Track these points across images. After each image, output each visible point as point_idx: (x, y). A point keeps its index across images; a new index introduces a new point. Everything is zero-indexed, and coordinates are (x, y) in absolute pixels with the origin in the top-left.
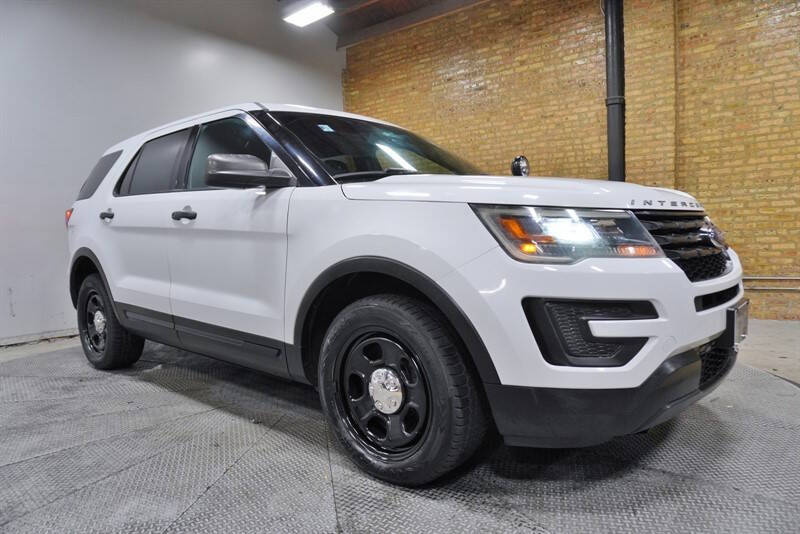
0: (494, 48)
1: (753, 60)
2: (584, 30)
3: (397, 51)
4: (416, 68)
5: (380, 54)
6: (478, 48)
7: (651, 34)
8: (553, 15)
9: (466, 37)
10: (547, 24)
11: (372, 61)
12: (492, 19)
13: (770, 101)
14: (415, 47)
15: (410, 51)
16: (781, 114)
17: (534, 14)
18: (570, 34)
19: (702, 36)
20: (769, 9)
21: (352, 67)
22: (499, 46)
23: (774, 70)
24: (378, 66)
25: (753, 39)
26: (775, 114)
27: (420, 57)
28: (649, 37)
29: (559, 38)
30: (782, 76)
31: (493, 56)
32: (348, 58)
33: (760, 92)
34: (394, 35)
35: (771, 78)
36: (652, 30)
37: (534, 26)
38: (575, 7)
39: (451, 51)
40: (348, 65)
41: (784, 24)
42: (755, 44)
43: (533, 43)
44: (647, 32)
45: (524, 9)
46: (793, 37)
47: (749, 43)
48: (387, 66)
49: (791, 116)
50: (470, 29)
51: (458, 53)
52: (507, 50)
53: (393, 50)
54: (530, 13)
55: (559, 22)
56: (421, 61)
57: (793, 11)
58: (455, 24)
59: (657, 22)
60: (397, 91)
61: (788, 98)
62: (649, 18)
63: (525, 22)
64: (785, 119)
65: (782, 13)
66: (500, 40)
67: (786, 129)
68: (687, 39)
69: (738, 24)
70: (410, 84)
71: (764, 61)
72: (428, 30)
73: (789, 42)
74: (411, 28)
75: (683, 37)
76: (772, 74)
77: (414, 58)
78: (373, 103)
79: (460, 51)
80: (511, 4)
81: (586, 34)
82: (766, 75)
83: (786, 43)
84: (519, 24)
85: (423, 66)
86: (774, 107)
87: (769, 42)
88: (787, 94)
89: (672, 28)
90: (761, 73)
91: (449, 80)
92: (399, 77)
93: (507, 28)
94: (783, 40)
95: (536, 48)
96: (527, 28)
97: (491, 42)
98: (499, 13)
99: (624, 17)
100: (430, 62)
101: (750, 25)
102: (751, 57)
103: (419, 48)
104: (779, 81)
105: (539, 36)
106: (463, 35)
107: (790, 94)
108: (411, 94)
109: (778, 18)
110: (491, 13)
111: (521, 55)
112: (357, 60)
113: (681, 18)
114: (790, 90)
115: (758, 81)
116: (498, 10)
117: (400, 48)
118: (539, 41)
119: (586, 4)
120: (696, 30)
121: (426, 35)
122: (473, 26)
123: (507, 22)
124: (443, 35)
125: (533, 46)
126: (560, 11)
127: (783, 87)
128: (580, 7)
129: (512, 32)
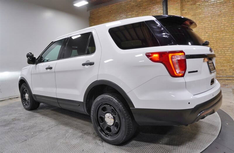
0: (133, 13)
1: (200, 20)
2: (157, 9)
5: (100, 13)
6: (128, 13)
8: (149, 5)
9: (125, 9)
10: (147, 7)
11: (98, 15)
12: (132, 5)
13: (204, 31)
14: (110, 11)
15: (109, 12)
16: (207, 34)
17: (144, 4)
18: (153, 10)
19: (188, 13)
20: (204, 7)
22: (134, 12)
24: (100, 17)
25: (200, 15)
26: (206, 34)
27: (112, 14)
28: (174, 13)
29: (151, 11)
30: (207, 25)
31: (132, 15)
32: (90, 14)
33: (202, 28)
34: (104, 8)
35: (204, 25)
36: (175, 11)
37: (144, 7)
38: (155, 3)
39: (121, 13)
40: (90, 16)
42: (200, 16)
43: (144, 12)
44: (174, 11)
45: (141, 3)
46: (209, 15)
47: (199, 16)
48: (102, 16)
49: (209, 35)
50: (126, 8)
51: (123, 14)
52: (136, 14)
53: (104, 12)
54: (143, 4)
55: (150, 7)
57: (209, 8)
58: (121, 5)
59: (176, 9)
61: (208, 30)
62: (174, 7)
63: (141, 6)
64: (208, 36)
65: (207, 9)
66: (134, 11)
67: (208, 38)
68: (184, 13)
69: (197, 11)
71: (203, 20)
72: (114, 7)
73: (209, 16)
74: (109, 6)
75: (183, 13)
76: (205, 24)
77: (110, 15)
79: (123, 13)
80: (137, 1)
81: (158, 10)
82: (203, 24)
83: (208, 16)
84: (140, 7)
85: (113, 17)
86: (205, 33)
87: (204, 16)
88: (208, 29)
89: (180, 10)
90: (202, 23)
92: (106, 20)
93: (136, 7)
94: (207, 15)
95: (144, 14)
96: (142, 8)
97: (132, 11)
98: (134, 3)
99: (168, 7)
100: (115, 16)
101: (200, 11)
102: (200, 19)
103: (112, 12)
104: (206, 26)
105: (145, 10)
106: (124, 9)
107: (209, 29)
109: (206, 10)
110: (132, 3)
112: (93, 14)
113: (182, 8)
114: (209, 28)
115: (201, 26)
116: (134, 2)
117: (106, 11)
118: (145, 12)
119: (158, 2)
120: (186, 11)
121: (113, 8)
122: (127, 6)
123: (136, 6)
124: (118, 9)
125: (144, 13)
126: (151, 4)
127: (207, 28)
128: (156, 3)
129: (138, 9)
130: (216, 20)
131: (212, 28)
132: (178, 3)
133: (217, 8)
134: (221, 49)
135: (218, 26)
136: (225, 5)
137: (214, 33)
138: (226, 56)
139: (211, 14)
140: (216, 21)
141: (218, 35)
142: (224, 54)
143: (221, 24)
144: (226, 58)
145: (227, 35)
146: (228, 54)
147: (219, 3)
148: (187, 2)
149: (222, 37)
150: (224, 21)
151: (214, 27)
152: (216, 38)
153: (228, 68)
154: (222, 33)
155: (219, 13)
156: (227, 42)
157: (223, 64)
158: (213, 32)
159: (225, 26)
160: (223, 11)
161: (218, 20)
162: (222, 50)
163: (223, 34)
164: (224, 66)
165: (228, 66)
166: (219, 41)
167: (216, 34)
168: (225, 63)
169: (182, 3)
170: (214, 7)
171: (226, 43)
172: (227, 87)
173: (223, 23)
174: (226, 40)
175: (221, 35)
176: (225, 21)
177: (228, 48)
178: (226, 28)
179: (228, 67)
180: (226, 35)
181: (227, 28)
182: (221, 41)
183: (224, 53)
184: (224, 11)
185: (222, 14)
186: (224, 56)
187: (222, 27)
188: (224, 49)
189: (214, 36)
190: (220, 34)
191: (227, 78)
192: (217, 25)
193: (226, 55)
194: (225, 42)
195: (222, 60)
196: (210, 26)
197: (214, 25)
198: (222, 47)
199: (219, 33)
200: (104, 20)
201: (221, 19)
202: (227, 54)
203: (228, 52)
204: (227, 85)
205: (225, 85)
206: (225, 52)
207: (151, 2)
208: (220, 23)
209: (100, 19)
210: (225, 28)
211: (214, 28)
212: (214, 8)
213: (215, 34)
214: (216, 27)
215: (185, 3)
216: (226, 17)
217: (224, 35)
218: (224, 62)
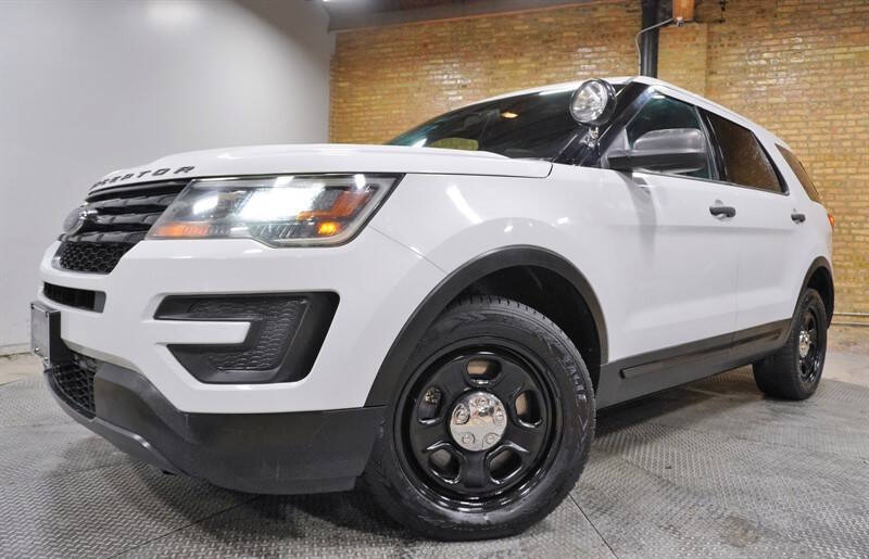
0: (519, 61)
1: (770, 114)
3: (403, 46)
4: (424, 68)
5: (379, 46)
6: (500, 58)
7: (683, 75)
8: (585, 39)
9: (487, 46)
10: (580, 47)
11: (370, 52)
12: (519, 31)
14: (426, 45)
15: (419, 48)
17: (565, 34)
19: (728, 84)
20: (786, 71)
21: (342, 54)
22: (525, 60)
23: (788, 125)
24: (377, 59)
25: (773, 95)
27: (432, 56)
28: (681, 77)
30: (795, 132)
31: (516, 69)
32: (339, 44)
34: (399, 28)
35: (783, 133)
36: (684, 72)
37: (565, 46)
38: (608, 35)
39: (468, 57)
40: (337, 51)
41: (798, 86)
42: (774, 100)
43: (562, 63)
44: (680, 72)
45: (553, 28)
46: (805, 99)
47: (768, 98)
48: (389, 60)
50: (492, 38)
51: (476, 60)
52: (533, 65)
53: (397, 43)
54: (561, 33)
55: (590, 47)
56: (432, 62)
57: (805, 76)
58: (475, 28)
59: (690, 64)
60: (399, 89)
62: (682, 59)
63: (554, 41)
65: (797, 77)
66: (526, 55)
68: (716, 85)
69: (760, 79)
70: (417, 84)
71: (780, 115)
72: (442, 29)
73: (801, 103)
74: (421, 25)
75: (712, 83)
76: (786, 128)
77: (423, 57)
78: (367, 98)
79: (479, 58)
80: (540, 20)
83: (798, 103)
84: (547, 41)
85: (434, 67)
87: (785, 99)
88: (797, 148)
89: (704, 73)
90: (777, 126)
91: (464, 86)
92: (403, 75)
93: (535, 42)
94: (797, 100)
95: (564, 69)
96: (555, 47)
97: (516, 54)
98: (526, 27)
99: (659, 54)
100: (443, 64)
101: (771, 82)
102: (770, 110)
103: (431, 47)
104: (792, 136)
105: (568, 57)
106: (484, 42)
107: (801, 149)
108: (415, 95)
109: (793, 81)
110: (517, 25)
111: (549, 73)
112: (349, 48)
113: (711, 65)
114: (801, 145)
116: (525, 23)
117: (407, 43)
118: (569, 63)
119: (620, 35)
120: (722, 78)
121: (440, 35)
122: (496, 35)
123: (536, 37)
124: (460, 39)
125: (562, 66)
126: (593, 37)
127: (795, 141)
128: (614, 36)
129: (540, 48)
130: (825, 120)
131: (811, 145)
132: (698, 45)
133: (830, 78)
134: (840, 217)
135: (832, 140)
136: (859, 69)
137: (816, 161)
138: (856, 245)
139: (811, 96)
140: (828, 124)
141: (830, 171)
142: (850, 238)
143: (842, 134)
144: (854, 249)
145: (861, 174)
146: (862, 239)
147: (839, 64)
148: (729, 45)
149: (843, 177)
150: (853, 123)
151: (819, 142)
152: (821, 179)
153: (860, 285)
154: (844, 163)
155: (838, 97)
156: (860, 197)
157: (843, 271)
158: (813, 158)
159: (856, 143)
160: (851, 90)
161: (832, 121)
162: (844, 221)
163: (847, 167)
164: (846, 278)
165: (862, 278)
166: (831, 191)
167: (825, 167)
168: (849, 267)
169: (709, 47)
170: (823, 74)
171: (857, 201)
172: (854, 352)
173: (850, 130)
174: (857, 191)
175: (843, 171)
176: (857, 125)
177: (862, 218)
178: (858, 150)
179: (859, 282)
180: (858, 173)
181: (863, 150)
182: (842, 191)
183: (850, 233)
184: (856, 90)
185: (846, 100)
186: (848, 242)
187: (845, 144)
188: (849, 218)
189: (815, 172)
190: (839, 167)
191: (854, 321)
192: (828, 137)
193: (854, 241)
194: (854, 197)
195: (841, 258)
196: (804, 138)
197: (817, 134)
198: (844, 211)
199: (835, 164)
200: (396, 75)
201: (843, 117)
202: (857, 238)
203: (862, 232)
204: (855, 344)
205: (848, 344)
206: (850, 228)
207: (593, 31)
208: (841, 130)
209: (380, 71)
210: (854, 147)
211: (819, 147)
212: (824, 78)
213: (822, 164)
214: (826, 141)
215: (719, 49)
216: (861, 112)
217: (850, 170)
218: (846, 264)
